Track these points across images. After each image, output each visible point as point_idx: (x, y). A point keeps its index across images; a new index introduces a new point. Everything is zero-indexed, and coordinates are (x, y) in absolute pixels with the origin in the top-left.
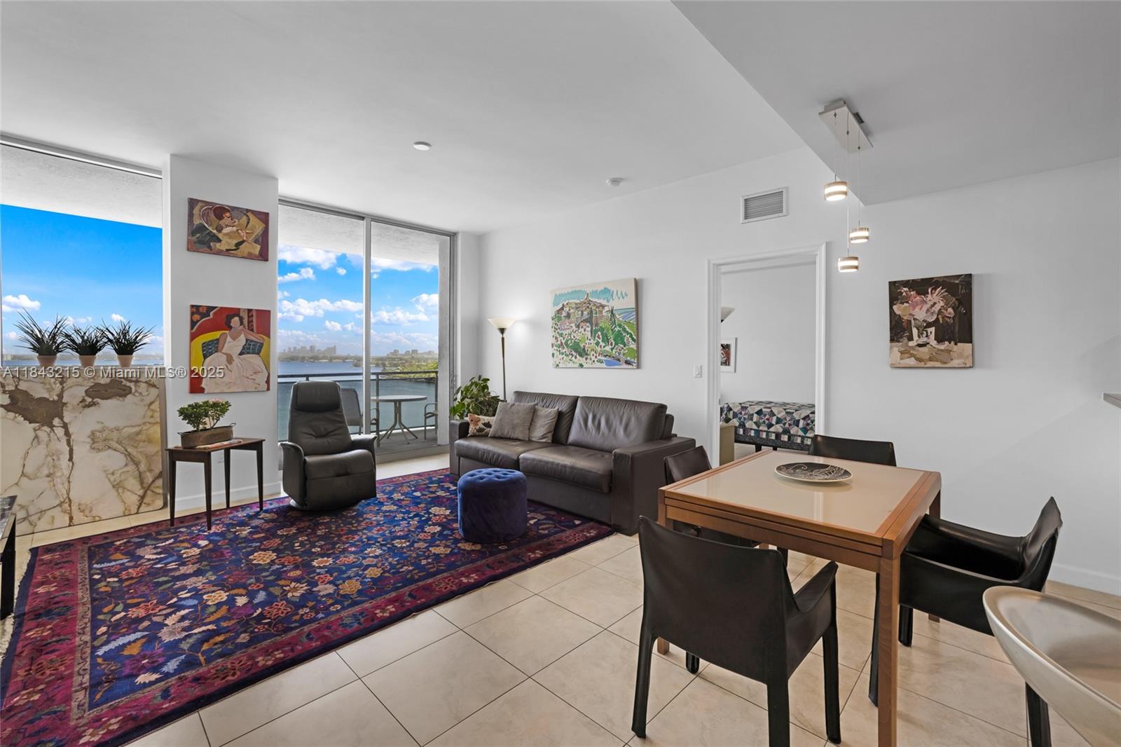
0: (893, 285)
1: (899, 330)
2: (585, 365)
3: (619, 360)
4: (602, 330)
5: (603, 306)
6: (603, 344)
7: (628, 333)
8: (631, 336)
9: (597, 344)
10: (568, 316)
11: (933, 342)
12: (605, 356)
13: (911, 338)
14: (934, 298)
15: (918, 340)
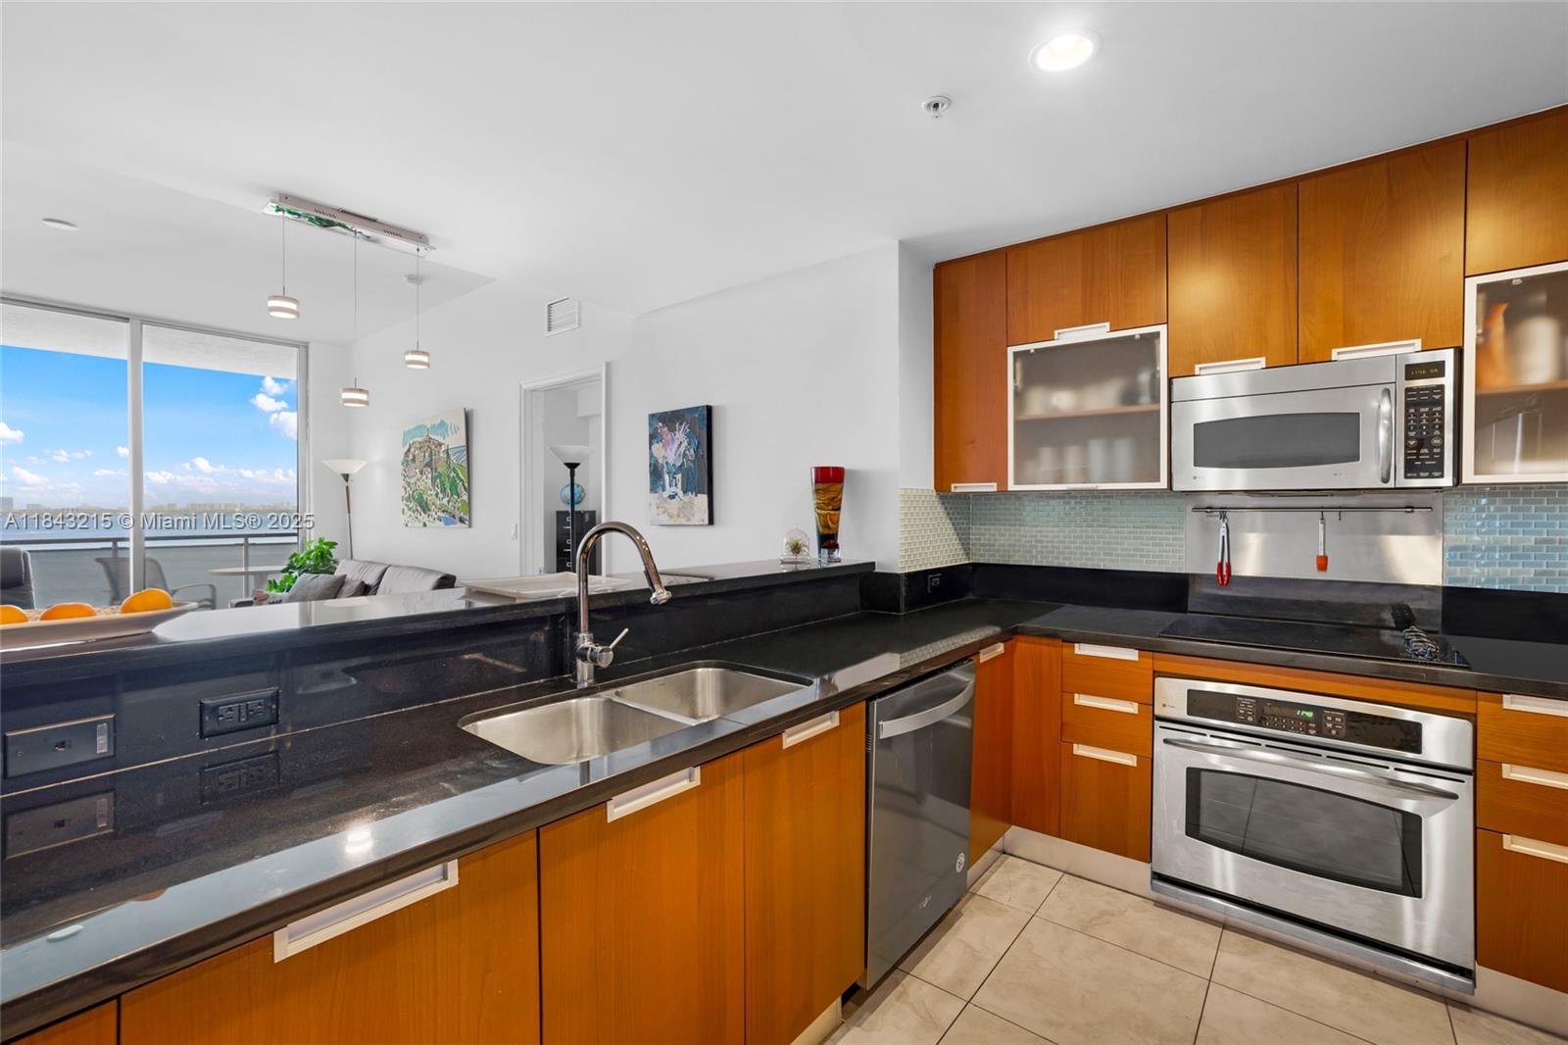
0: (654, 418)
1: (656, 477)
2: (428, 525)
3: (454, 517)
4: (440, 476)
5: (440, 445)
6: (441, 496)
7: (461, 480)
8: (463, 484)
9: (437, 495)
10: (414, 460)
11: (681, 493)
12: (443, 511)
13: (664, 489)
14: (680, 435)
15: (669, 491)
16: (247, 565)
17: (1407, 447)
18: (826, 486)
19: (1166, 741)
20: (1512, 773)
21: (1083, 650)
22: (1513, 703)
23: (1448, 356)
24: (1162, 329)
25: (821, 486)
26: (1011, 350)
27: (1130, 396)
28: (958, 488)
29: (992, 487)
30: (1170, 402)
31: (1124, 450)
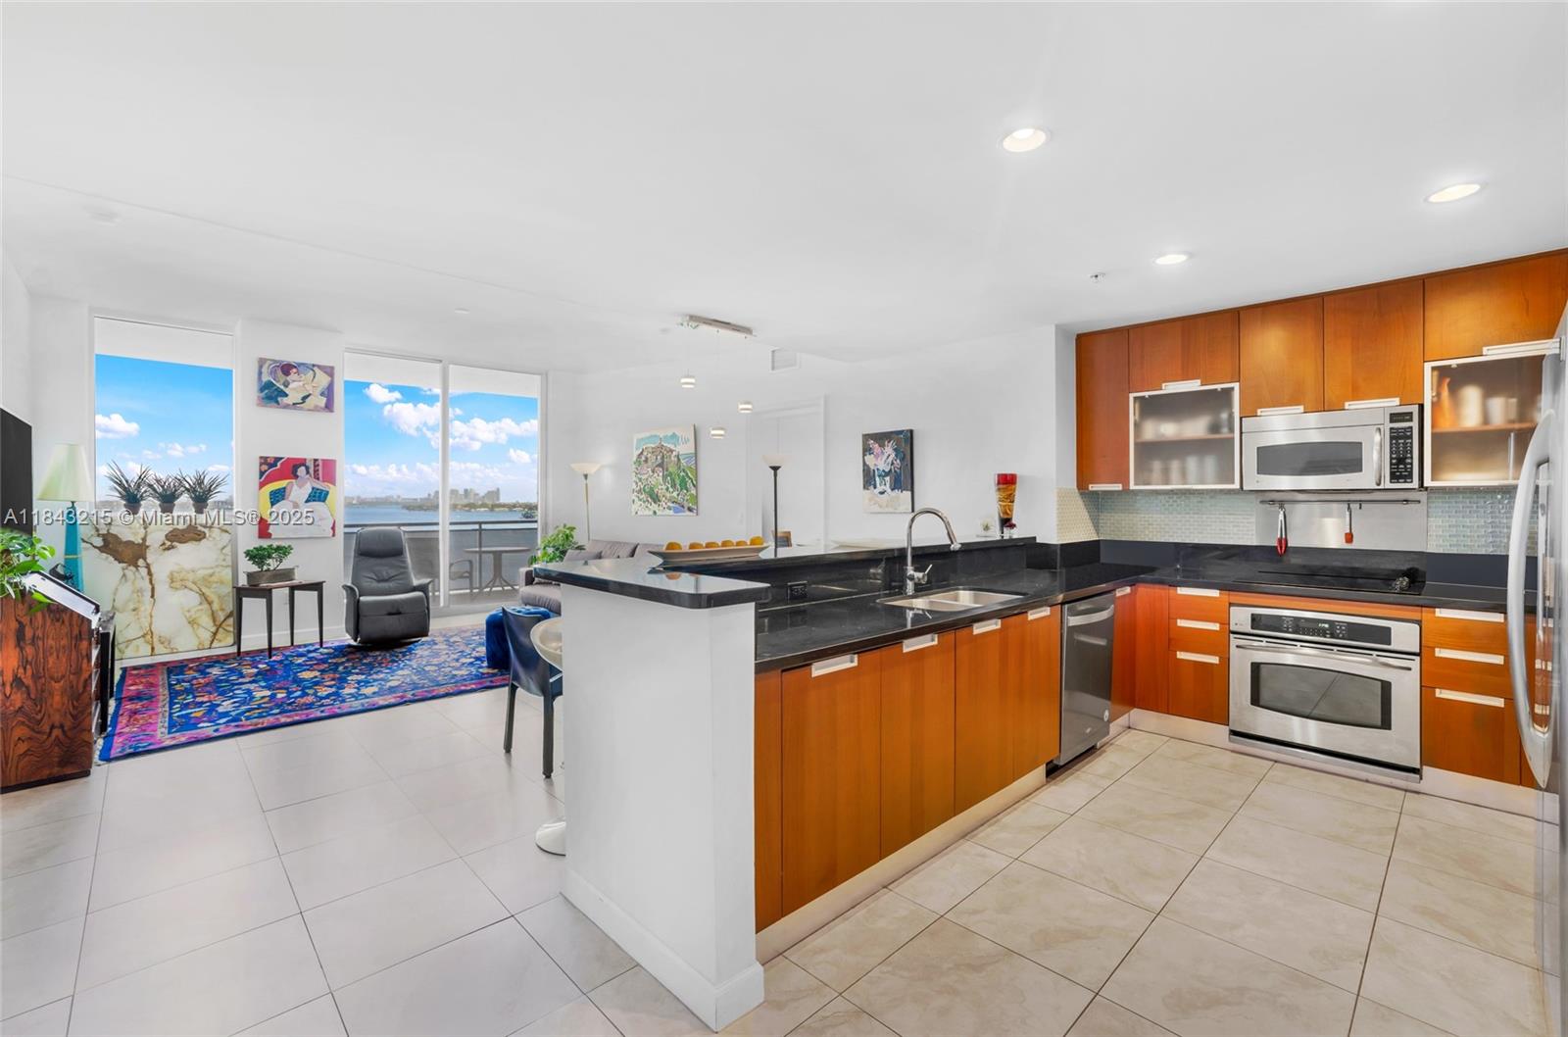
0: (866, 437)
1: (869, 479)
2: (658, 513)
3: (683, 506)
4: (670, 474)
5: (672, 451)
6: (671, 490)
7: (690, 479)
8: (692, 481)
9: (667, 489)
10: (646, 461)
11: (889, 490)
12: (673, 502)
13: (875, 488)
14: (889, 449)
15: (880, 488)
16: (480, 546)
17: (1391, 464)
18: (1005, 486)
19: (1237, 646)
20: (1442, 653)
21: (1182, 591)
22: (1441, 613)
23: (1415, 409)
24: (1236, 386)
25: (1001, 486)
26: (1132, 396)
27: (1215, 428)
28: (1093, 487)
29: (1118, 487)
30: (1241, 433)
31: (1211, 463)
